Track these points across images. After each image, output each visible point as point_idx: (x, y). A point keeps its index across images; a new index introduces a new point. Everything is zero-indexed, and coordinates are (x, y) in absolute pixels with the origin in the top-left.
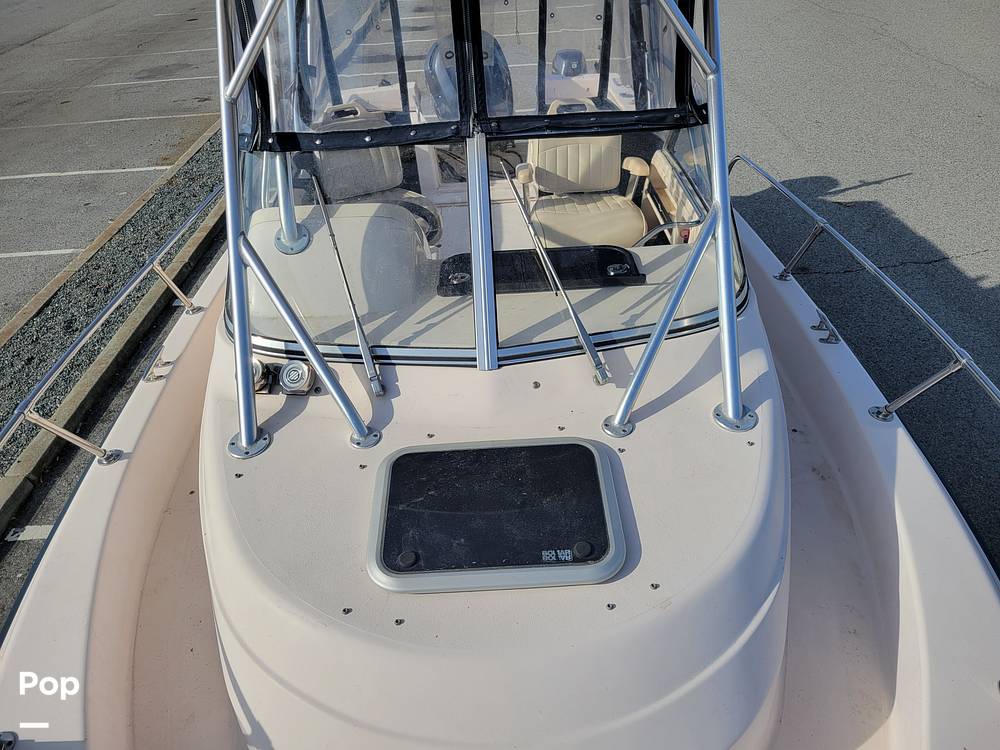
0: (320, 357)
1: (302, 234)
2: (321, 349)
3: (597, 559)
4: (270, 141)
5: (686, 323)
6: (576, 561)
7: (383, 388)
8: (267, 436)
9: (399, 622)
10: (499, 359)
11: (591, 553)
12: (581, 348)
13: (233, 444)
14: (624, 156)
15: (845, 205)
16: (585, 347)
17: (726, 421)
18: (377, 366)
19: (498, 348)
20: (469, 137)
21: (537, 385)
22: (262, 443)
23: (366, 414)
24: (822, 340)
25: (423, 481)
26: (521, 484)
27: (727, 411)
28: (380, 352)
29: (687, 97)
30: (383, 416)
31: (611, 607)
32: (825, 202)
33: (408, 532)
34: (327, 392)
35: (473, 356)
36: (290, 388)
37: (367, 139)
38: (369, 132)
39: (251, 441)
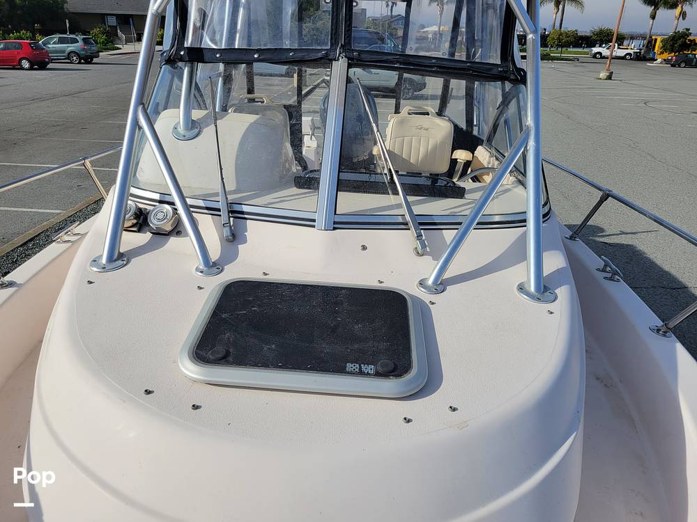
0: (187, 208)
1: (194, 128)
2: (189, 201)
3: (399, 375)
4: (182, 53)
5: (497, 219)
6: (378, 374)
7: (233, 235)
8: (125, 259)
9: (195, 407)
10: (335, 223)
11: (393, 371)
12: (406, 224)
13: (95, 261)
14: (454, 149)
15: (610, 245)
16: (411, 224)
17: (528, 294)
18: (232, 219)
19: (335, 214)
20: (335, 60)
21: (364, 248)
22: (120, 263)
23: (215, 252)
24: (605, 278)
25: (250, 300)
26: (337, 312)
27: (530, 286)
28: (237, 208)
29: (510, 58)
30: (229, 255)
31: (408, 421)
32: (595, 241)
33: (225, 334)
34: (187, 235)
35: (313, 218)
36: (155, 225)
37: (256, 56)
38: (258, 51)
39: (111, 259)
